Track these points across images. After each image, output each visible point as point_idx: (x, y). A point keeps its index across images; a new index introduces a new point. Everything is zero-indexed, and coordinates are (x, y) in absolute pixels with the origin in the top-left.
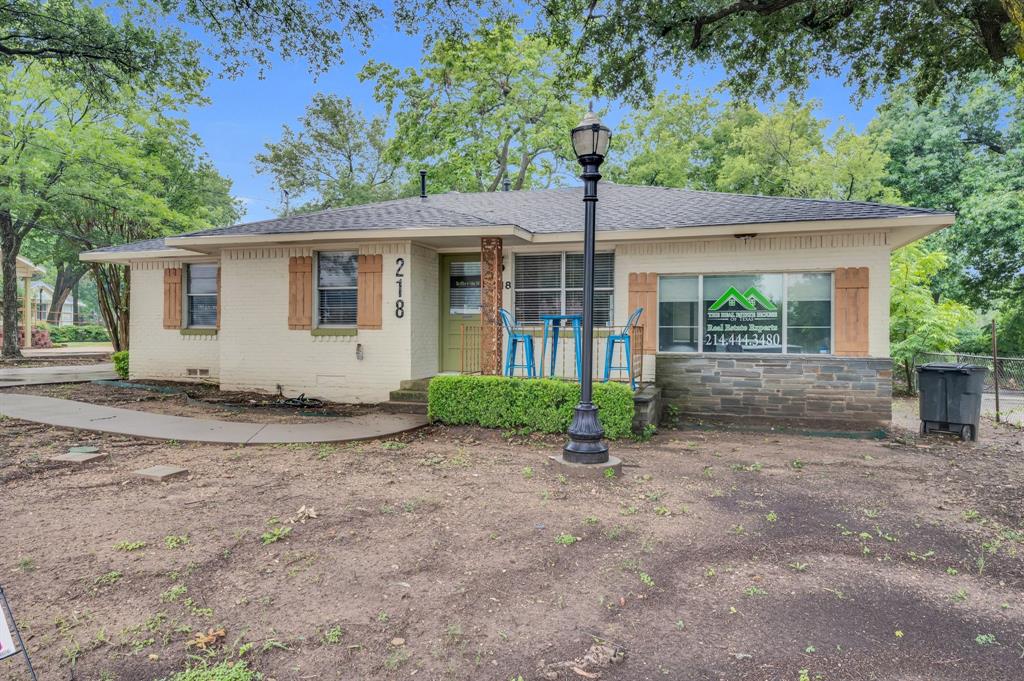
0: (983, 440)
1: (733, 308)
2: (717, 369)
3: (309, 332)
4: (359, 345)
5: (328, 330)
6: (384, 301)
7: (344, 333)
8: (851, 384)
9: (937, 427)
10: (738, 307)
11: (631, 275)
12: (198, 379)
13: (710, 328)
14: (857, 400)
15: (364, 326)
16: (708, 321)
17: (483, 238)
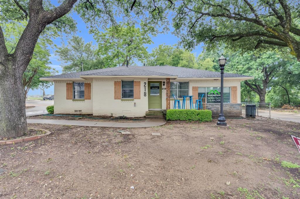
0: (257, 118)
1: (212, 94)
2: (211, 106)
3: (120, 100)
4: (135, 103)
5: (124, 99)
6: (141, 92)
7: (130, 100)
8: (235, 109)
9: (249, 116)
10: (213, 94)
11: (193, 87)
12: (78, 113)
13: (208, 98)
14: (236, 112)
15: (136, 98)
16: (207, 97)
17: (166, 78)
